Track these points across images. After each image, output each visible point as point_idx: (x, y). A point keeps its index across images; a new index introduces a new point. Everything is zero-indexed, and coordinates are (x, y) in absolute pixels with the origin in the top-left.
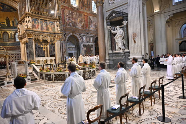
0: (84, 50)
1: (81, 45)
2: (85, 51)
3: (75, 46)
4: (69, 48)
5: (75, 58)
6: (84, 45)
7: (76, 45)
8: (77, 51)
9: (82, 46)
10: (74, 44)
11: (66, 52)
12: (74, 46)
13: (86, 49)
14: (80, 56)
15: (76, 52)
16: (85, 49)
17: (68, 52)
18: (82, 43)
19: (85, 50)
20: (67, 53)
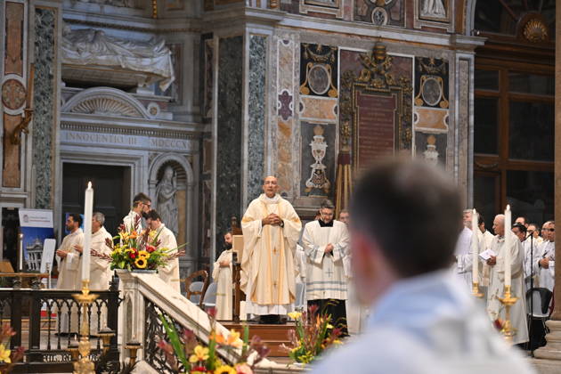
0: (308, 131)
1: (260, 44)
2: (319, 145)
3: (177, 56)
4: (76, 82)
5: (168, 240)
6: (312, 55)
7: (188, 41)
8: (201, 139)
9: (274, 58)
10: (160, 33)
11: (28, 145)
12: (160, 62)
13: (333, 119)
14: (256, 210)
15: (185, 145)
16: (327, 109)
17: (59, 135)
18: (290, 20)
19: (328, 131)
20: (42, 158)
